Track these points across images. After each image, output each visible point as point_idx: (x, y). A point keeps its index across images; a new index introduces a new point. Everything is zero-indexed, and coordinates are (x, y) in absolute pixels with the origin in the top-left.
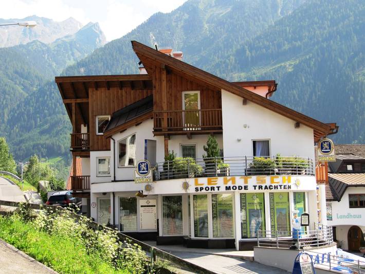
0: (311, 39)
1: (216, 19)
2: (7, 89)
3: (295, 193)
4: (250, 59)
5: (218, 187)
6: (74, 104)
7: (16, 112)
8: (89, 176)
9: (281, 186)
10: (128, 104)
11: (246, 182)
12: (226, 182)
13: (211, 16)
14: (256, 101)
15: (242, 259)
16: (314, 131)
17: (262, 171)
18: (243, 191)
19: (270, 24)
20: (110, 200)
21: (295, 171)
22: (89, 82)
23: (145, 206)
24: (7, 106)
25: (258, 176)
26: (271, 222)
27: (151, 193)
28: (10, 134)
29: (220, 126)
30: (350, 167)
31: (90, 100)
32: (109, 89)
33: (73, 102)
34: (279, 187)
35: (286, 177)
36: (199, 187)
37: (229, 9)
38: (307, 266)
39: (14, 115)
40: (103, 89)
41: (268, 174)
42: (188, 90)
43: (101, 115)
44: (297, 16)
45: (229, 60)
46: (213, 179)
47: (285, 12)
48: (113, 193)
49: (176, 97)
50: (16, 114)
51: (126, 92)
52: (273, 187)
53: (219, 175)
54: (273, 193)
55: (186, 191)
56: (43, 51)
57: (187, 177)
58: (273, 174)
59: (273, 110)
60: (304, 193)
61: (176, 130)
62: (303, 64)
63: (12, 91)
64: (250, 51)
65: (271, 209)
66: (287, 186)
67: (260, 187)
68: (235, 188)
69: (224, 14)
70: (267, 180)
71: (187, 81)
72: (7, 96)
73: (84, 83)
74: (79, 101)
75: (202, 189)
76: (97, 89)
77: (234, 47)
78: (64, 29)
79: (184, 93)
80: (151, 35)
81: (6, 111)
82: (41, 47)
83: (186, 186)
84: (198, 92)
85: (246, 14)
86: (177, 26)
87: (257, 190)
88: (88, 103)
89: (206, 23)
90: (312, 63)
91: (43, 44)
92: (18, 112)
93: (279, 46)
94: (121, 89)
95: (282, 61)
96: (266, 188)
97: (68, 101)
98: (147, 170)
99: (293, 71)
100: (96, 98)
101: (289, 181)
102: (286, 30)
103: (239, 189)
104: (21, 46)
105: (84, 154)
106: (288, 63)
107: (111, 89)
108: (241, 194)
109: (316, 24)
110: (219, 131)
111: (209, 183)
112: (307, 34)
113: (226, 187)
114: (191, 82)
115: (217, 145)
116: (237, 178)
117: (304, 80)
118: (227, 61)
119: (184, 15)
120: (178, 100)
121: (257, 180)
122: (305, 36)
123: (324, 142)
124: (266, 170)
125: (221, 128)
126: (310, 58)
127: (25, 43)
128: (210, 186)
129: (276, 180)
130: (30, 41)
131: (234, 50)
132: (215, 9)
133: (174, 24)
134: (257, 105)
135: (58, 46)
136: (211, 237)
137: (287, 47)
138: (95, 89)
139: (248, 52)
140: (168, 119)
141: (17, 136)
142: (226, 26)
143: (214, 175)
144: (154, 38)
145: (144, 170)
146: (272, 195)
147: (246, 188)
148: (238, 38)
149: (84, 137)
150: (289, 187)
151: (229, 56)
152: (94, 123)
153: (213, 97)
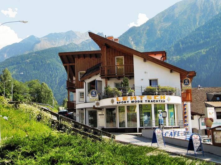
0: (215, 37)
1: (164, 29)
2: (58, 67)
3: (168, 105)
4: (182, 49)
5: (128, 102)
6: (68, 66)
7: (62, 79)
8: (75, 101)
9: (159, 101)
10: (94, 65)
11: (141, 98)
12: (131, 99)
13: (161, 27)
14: (151, 60)
15: (136, 135)
16: (180, 74)
17: (150, 93)
18: (140, 103)
19: (192, 30)
20: (83, 113)
21: (168, 93)
22: (75, 55)
23: (101, 115)
24: (58, 76)
25: (148, 96)
26: (155, 119)
27: (99, 106)
28: (59, 90)
29: (133, 73)
30: (218, 98)
31: (76, 64)
32: (85, 58)
33: (68, 65)
34: (158, 101)
35: (162, 96)
36: (119, 101)
37: (170, 24)
38: (159, 135)
39: (61, 80)
40: (82, 58)
41: (153, 95)
42: (118, 56)
43: (81, 71)
44: (207, 26)
45: (171, 50)
46: (125, 97)
47: (201, 24)
48: (85, 108)
49: (112, 59)
50: (62, 80)
51: (93, 60)
52: (156, 101)
53: (128, 95)
54: (156, 104)
55: (113, 104)
56: (75, 48)
57: (113, 97)
58: (156, 94)
59: (158, 64)
60: (174, 105)
61: (113, 75)
62: (211, 50)
63: (60, 68)
64: (182, 45)
65: (155, 112)
66: (163, 101)
67: (149, 101)
68: (136, 102)
69: (168, 26)
70: (152, 98)
71: (118, 51)
72: (58, 71)
73: (72, 56)
74: (71, 64)
75: (120, 102)
76: (79, 58)
77: (173, 42)
78: (86, 36)
79: (116, 57)
80: (130, 38)
81: (57, 78)
82: (74, 46)
83: (113, 101)
84: (123, 57)
85: (180, 26)
86: (143, 33)
87: (147, 103)
88: (75, 65)
89: (159, 31)
90: (216, 50)
91: (75, 44)
92: (63, 79)
93: (198, 41)
94: (91, 58)
95: (199, 50)
96: (152, 101)
97: (65, 65)
98: (96, 94)
99: (206, 54)
100: (78, 63)
101: (164, 98)
102: (201, 33)
103: (138, 102)
104: (65, 46)
105: (73, 90)
106: (202, 50)
107: (86, 58)
108: (139, 105)
109: (218, 29)
110: (133, 75)
111: (123, 99)
112: (213, 35)
113: (132, 101)
114: (120, 52)
115: (128, 81)
116: (137, 97)
117: (212, 59)
118: (170, 50)
119: (147, 27)
120: (113, 61)
121: (147, 98)
122: (212, 36)
123: (186, 80)
124: (151, 93)
125: (133, 74)
126: (215, 48)
127: (66, 44)
128: (124, 101)
129: (157, 98)
130: (69, 43)
131: (174, 44)
132: (163, 23)
133: (141, 32)
134: (151, 62)
135: (83, 45)
136: (126, 127)
137: (202, 42)
138: (78, 58)
139: (181, 45)
140: (107, 70)
141: (63, 91)
142: (169, 32)
143: (126, 96)
144: (131, 39)
145: (94, 95)
146: (155, 105)
147: (141, 101)
148: (175, 38)
149: (74, 82)
150: (164, 101)
151: (171, 48)
152: (78, 75)
153: (130, 59)
